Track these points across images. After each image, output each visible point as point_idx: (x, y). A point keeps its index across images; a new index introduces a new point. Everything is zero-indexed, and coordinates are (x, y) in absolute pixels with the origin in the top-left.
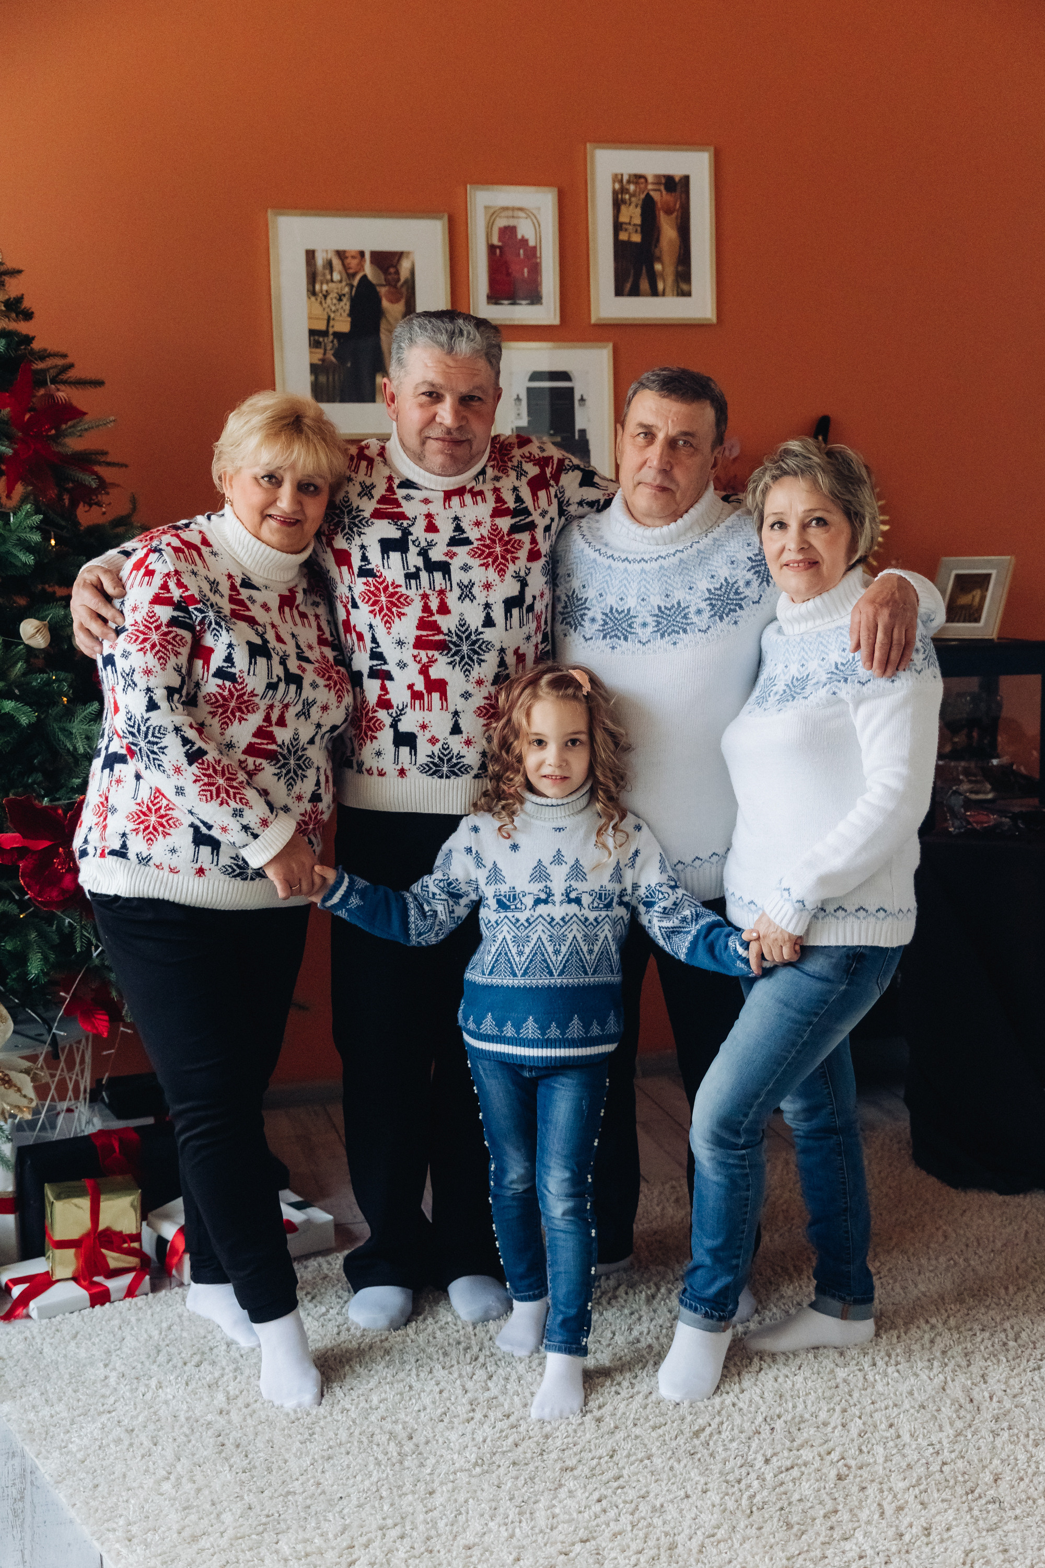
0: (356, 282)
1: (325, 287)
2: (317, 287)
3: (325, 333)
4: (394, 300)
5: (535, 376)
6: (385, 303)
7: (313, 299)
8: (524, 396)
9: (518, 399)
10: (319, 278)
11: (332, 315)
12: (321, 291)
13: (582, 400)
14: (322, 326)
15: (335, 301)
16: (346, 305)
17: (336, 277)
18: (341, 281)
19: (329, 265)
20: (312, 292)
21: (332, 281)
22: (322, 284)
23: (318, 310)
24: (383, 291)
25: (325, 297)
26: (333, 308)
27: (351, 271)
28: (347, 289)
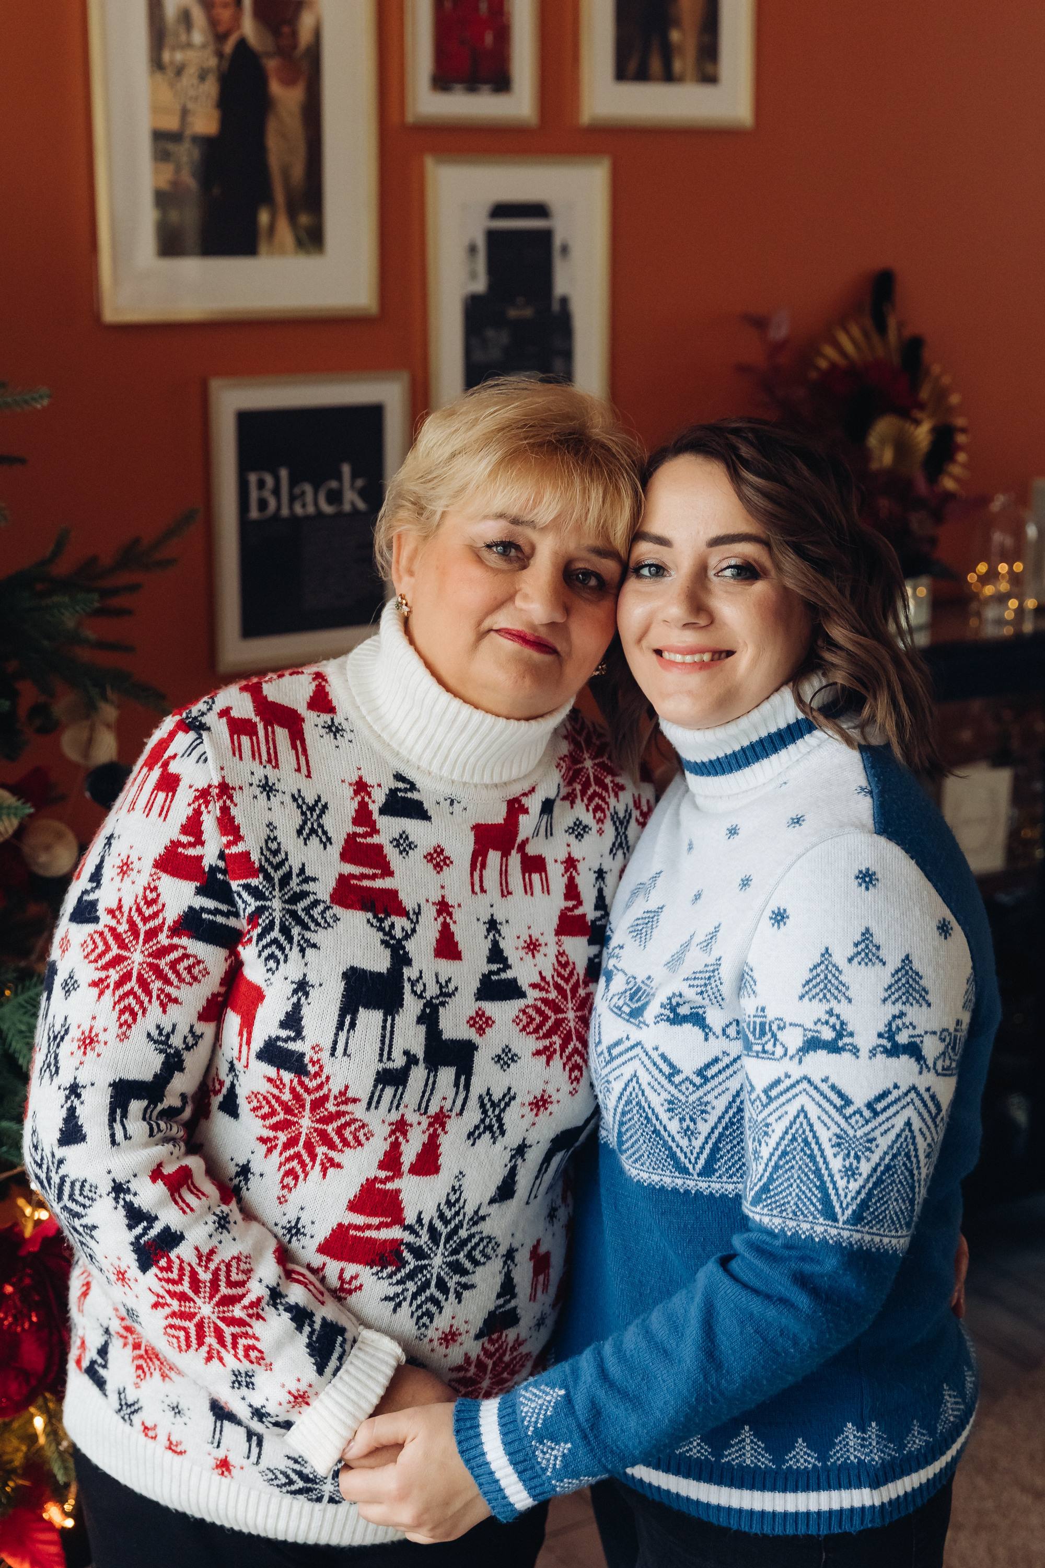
0: (229, 47)
1: (179, 56)
2: (166, 56)
3: (175, 137)
4: (288, 82)
5: (500, 210)
6: (276, 88)
7: (159, 76)
8: (481, 243)
9: (472, 249)
10: (169, 40)
11: (190, 105)
12: (172, 62)
13: (565, 250)
14: (171, 123)
15: (195, 81)
16: (211, 88)
17: (198, 37)
18: (204, 46)
19: (186, 17)
20: (157, 64)
21: (189, 45)
22: (173, 49)
23: (167, 96)
24: (272, 64)
25: (180, 71)
26: (192, 93)
27: (222, 29)
28: (212, 62)
